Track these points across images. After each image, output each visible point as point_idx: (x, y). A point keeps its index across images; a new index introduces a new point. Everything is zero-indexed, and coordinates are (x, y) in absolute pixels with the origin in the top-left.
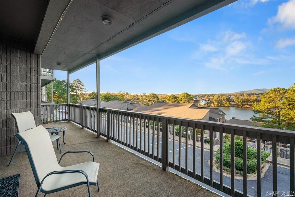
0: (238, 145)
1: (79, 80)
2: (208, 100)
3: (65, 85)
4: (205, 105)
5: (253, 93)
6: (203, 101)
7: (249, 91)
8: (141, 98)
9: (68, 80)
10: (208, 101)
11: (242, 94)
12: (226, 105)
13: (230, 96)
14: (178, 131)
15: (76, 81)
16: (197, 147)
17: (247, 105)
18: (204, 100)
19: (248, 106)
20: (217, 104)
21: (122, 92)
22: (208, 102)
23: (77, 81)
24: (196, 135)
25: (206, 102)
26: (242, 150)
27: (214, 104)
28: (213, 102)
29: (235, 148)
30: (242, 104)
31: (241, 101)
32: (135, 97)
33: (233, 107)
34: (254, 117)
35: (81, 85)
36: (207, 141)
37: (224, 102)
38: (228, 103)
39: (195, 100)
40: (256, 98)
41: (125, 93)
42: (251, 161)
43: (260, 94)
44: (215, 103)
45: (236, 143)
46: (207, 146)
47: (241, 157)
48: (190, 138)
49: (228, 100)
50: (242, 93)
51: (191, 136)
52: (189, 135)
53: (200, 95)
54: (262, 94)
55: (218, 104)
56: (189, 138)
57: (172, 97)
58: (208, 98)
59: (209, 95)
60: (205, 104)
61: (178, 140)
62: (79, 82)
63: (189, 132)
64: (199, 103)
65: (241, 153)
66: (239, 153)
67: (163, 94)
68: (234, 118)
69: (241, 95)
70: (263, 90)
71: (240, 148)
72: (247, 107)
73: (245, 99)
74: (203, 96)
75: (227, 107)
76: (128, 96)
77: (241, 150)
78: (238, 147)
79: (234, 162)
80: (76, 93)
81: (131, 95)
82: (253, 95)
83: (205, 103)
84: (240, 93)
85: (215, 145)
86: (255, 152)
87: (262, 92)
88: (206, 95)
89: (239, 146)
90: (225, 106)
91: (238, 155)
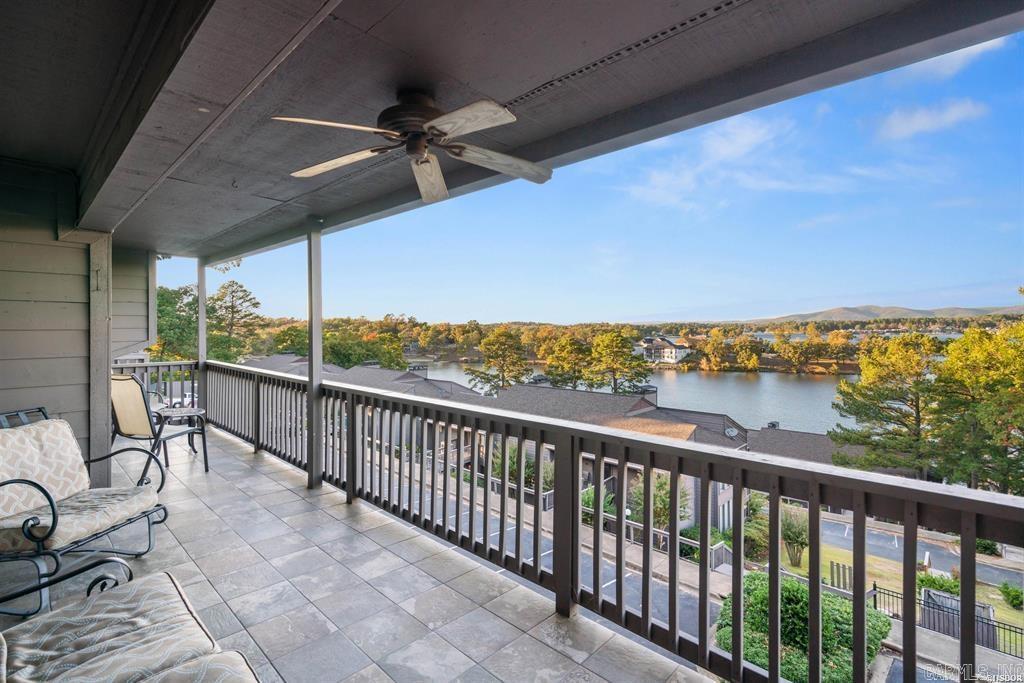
0: (789, 601)
1: (241, 287)
2: (691, 347)
3: (189, 304)
4: (680, 365)
5: (836, 319)
6: (674, 351)
7: (821, 313)
8: (460, 339)
9: (201, 285)
10: (689, 351)
11: (800, 325)
12: (750, 366)
13: (762, 330)
14: (591, 510)
15: (230, 290)
16: (656, 576)
17: (818, 364)
18: (676, 347)
19: (820, 369)
20: (718, 359)
21: (397, 316)
22: (688, 355)
23: (233, 287)
24: (653, 529)
25: (682, 354)
26: (805, 620)
27: (709, 360)
28: (706, 355)
29: (782, 612)
30: (801, 363)
31: (796, 353)
32: (439, 332)
33: (772, 371)
34: (839, 430)
35: (248, 304)
36: (687, 552)
37: (743, 354)
38: (755, 357)
39: (645, 345)
40: (844, 340)
41: (407, 320)
42: (831, 664)
43: (857, 323)
44: (713, 359)
45: (786, 594)
46: (688, 572)
47: (802, 647)
48: (632, 536)
49: (757, 348)
50: (799, 321)
51: (635, 530)
52: (628, 528)
53: (664, 325)
54: (863, 325)
55: (723, 362)
56: (628, 536)
57: (569, 348)
58: (688, 340)
59: (693, 329)
60: (680, 362)
61: (592, 547)
62: (241, 294)
63: (628, 512)
64: (660, 357)
65: (800, 630)
66: (792, 630)
67: (537, 322)
68: (773, 425)
69: (797, 328)
70: (866, 310)
71: (795, 614)
72: (817, 371)
73: (810, 346)
74: (674, 329)
75: (751, 371)
76: (416, 330)
77: (800, 618)
78: (792, 609)
79: (779, 666)
80: (230, 333)
81: (428, 328)
82: (836, 328)
83: (680, 358)
84: (792, 319)
85: (716, 566)
86: (845, 616)
87: (864, 318)
88: (682, 326)
89: (793, 605)
90: (745, 370)
91: (790, 638)
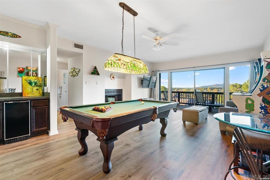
69: (205, 89)
82: (214, 89)
84: (203, 87)
87: (221, 86)
